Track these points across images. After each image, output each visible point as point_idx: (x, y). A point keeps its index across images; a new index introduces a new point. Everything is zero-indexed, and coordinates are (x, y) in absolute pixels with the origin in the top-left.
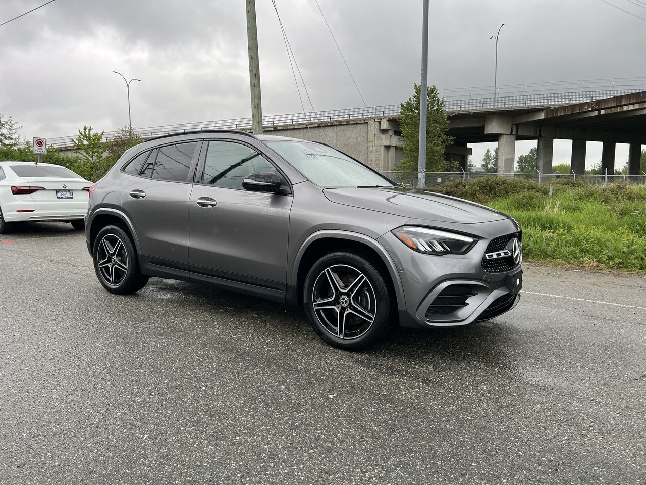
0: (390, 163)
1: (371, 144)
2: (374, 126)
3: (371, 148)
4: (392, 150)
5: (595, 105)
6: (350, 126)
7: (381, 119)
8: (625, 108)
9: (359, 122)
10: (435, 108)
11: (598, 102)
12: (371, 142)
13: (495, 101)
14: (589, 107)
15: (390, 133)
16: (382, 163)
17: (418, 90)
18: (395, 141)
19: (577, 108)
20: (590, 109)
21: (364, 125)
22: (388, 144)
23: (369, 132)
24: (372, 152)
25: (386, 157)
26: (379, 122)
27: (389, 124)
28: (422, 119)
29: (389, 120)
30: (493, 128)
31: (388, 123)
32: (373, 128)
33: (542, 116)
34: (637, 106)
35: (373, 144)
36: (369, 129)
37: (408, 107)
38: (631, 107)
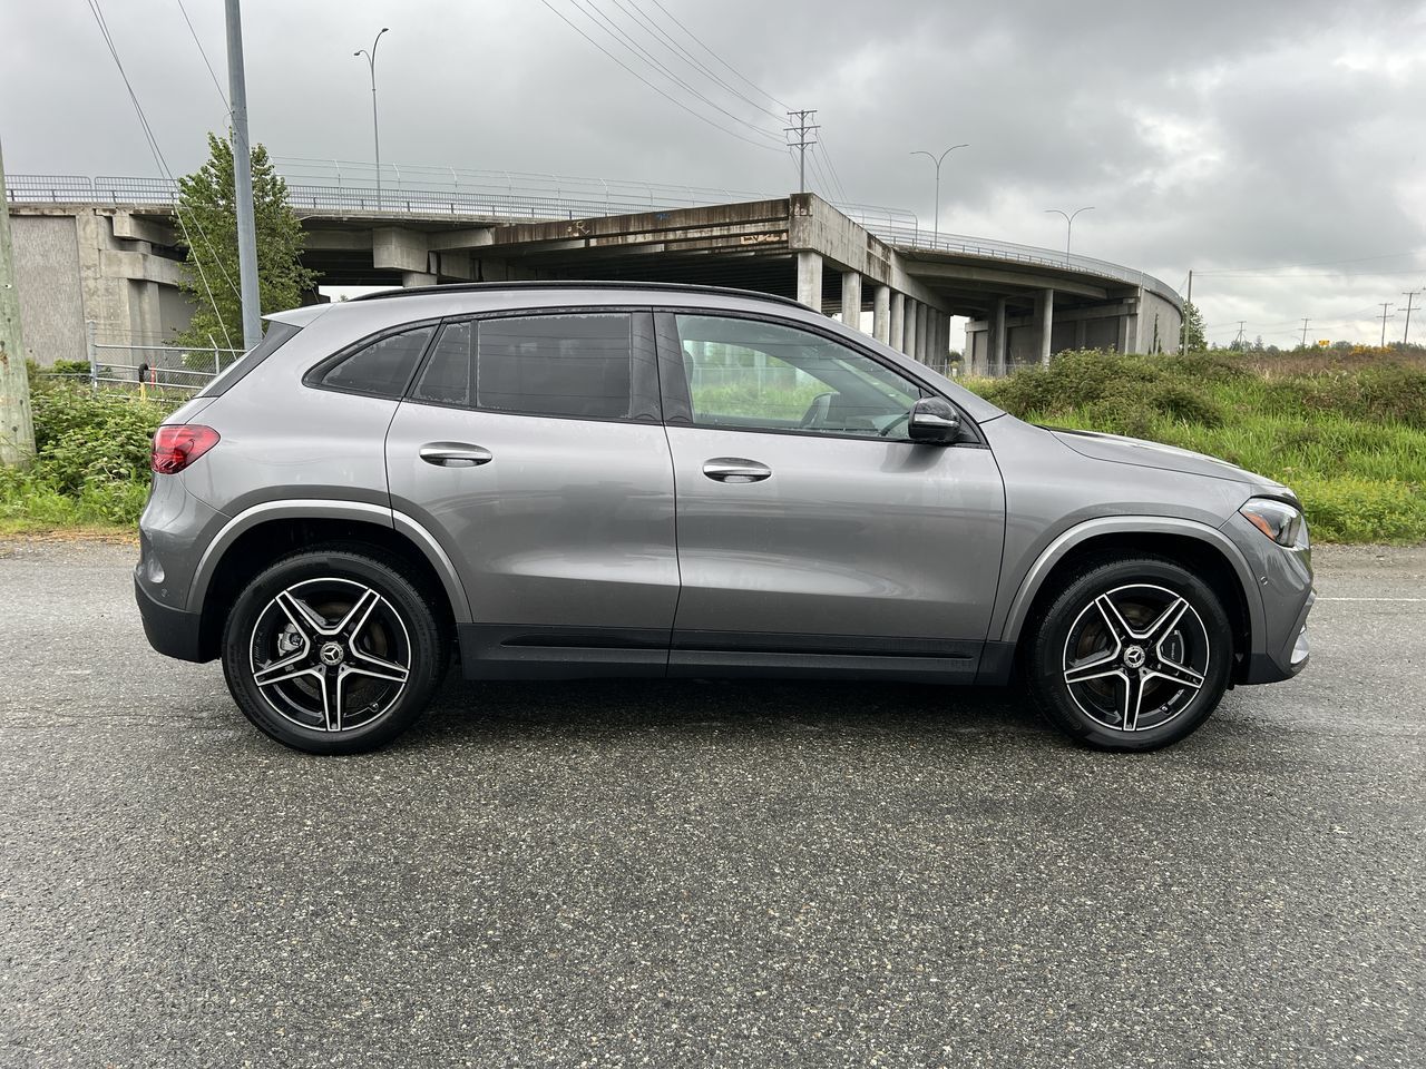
0: (148, 325)
1: (90, 273)
2: (93, 226)
3: (91, 283)
4: (152, 290)
5: (586, 229)
6: (19, 220)
7: (113, 211)
8: (631, 239)
9: (47, 212)
10: (267, 200)
11: (590, 223)
12: (88, 268)
13: (379, 196)
14: (574, 231)
15: (142, 248)
16: (128, 322)
17: (222, 153)
18: (159, 270)
19: (554, 231)
20: (577, 235)
21: (65, 222)
22: (139, 276)
23: (82, 241)
24: (93, 293)
25: (137, 308)
26: (110, 219)
27: (138, 225)
28: (244, 223)
29: (136, 216)
30: (390, 255)
31: (133, 221)
32: (92, 232)
33: (488, 240)
34: (649, 237)
35: (95, 272)
36: (80, 233)
37: (198, 188)
38: (640, 239)
